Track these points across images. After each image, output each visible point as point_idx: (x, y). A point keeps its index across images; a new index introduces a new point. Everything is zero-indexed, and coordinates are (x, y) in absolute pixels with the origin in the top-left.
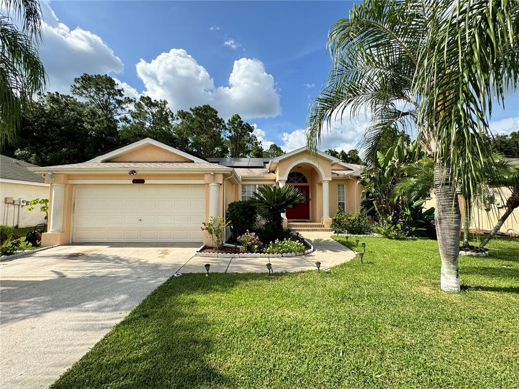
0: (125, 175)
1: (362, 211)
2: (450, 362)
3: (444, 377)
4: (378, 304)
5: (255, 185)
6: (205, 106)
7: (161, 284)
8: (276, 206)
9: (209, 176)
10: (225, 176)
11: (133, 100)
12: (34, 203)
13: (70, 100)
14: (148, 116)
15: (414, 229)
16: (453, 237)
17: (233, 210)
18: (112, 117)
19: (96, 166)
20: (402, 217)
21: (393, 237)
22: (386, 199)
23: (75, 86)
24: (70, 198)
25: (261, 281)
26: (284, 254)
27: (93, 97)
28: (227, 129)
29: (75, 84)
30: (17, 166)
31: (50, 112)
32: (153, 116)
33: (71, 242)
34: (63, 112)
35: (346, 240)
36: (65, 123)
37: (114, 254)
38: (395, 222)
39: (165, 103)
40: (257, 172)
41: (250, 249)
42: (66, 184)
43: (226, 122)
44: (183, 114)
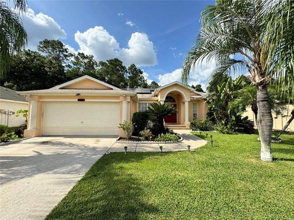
0: (73, 96)
1: (207, 118)
2: (278, 200)
3: (278, 208)
4: (228, 168)
5: (146, 103)
6: (115, 59)
7: (99, 158)
8: (161, 115)
9: (123, 97)
10: (131, 97)
11: (74, 55)
12: (20, 112)
13: (37, 54)
14: (82, 64)
15: (237, 128)
16: (268, 130)
17: (136, 117)
18: (61, 65)
19: (56, 91)
20: (230, 121)
21: (226, 133)
22: (221, 111)
23: (40, 46)
24: (41, 110)
25: (157, 157)
26: (167, 142)
27: (50, 53)
28: (128, 72)
29: (40, 45)
30: (6, 91)
31: (25, 61)
32: (85, 64)
33: (41, 135)
34: (33, 61)
35: (200, 134)
36: (34, 67)
37: (68, 142)
38: (226, 124)
39: (92, 57)
40: (147, 96)
41: (147, 139)
42: (39, 101)
43: (127, 68)
44: (102, 64)
